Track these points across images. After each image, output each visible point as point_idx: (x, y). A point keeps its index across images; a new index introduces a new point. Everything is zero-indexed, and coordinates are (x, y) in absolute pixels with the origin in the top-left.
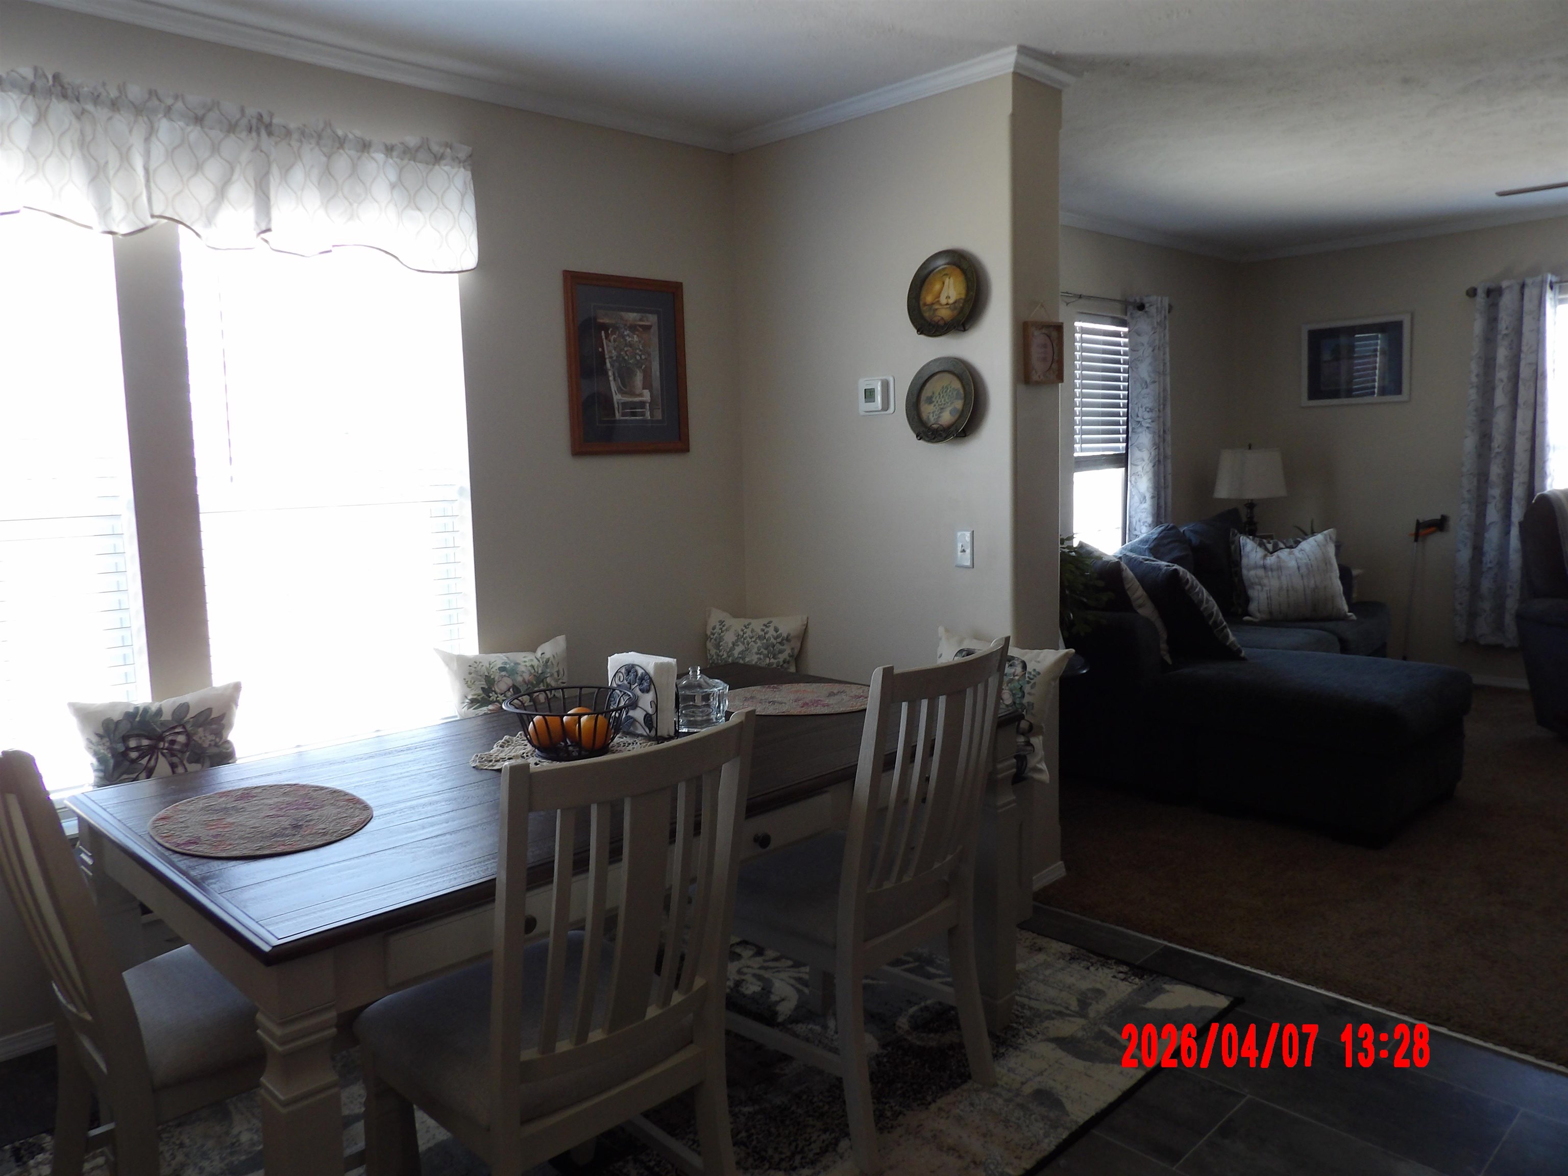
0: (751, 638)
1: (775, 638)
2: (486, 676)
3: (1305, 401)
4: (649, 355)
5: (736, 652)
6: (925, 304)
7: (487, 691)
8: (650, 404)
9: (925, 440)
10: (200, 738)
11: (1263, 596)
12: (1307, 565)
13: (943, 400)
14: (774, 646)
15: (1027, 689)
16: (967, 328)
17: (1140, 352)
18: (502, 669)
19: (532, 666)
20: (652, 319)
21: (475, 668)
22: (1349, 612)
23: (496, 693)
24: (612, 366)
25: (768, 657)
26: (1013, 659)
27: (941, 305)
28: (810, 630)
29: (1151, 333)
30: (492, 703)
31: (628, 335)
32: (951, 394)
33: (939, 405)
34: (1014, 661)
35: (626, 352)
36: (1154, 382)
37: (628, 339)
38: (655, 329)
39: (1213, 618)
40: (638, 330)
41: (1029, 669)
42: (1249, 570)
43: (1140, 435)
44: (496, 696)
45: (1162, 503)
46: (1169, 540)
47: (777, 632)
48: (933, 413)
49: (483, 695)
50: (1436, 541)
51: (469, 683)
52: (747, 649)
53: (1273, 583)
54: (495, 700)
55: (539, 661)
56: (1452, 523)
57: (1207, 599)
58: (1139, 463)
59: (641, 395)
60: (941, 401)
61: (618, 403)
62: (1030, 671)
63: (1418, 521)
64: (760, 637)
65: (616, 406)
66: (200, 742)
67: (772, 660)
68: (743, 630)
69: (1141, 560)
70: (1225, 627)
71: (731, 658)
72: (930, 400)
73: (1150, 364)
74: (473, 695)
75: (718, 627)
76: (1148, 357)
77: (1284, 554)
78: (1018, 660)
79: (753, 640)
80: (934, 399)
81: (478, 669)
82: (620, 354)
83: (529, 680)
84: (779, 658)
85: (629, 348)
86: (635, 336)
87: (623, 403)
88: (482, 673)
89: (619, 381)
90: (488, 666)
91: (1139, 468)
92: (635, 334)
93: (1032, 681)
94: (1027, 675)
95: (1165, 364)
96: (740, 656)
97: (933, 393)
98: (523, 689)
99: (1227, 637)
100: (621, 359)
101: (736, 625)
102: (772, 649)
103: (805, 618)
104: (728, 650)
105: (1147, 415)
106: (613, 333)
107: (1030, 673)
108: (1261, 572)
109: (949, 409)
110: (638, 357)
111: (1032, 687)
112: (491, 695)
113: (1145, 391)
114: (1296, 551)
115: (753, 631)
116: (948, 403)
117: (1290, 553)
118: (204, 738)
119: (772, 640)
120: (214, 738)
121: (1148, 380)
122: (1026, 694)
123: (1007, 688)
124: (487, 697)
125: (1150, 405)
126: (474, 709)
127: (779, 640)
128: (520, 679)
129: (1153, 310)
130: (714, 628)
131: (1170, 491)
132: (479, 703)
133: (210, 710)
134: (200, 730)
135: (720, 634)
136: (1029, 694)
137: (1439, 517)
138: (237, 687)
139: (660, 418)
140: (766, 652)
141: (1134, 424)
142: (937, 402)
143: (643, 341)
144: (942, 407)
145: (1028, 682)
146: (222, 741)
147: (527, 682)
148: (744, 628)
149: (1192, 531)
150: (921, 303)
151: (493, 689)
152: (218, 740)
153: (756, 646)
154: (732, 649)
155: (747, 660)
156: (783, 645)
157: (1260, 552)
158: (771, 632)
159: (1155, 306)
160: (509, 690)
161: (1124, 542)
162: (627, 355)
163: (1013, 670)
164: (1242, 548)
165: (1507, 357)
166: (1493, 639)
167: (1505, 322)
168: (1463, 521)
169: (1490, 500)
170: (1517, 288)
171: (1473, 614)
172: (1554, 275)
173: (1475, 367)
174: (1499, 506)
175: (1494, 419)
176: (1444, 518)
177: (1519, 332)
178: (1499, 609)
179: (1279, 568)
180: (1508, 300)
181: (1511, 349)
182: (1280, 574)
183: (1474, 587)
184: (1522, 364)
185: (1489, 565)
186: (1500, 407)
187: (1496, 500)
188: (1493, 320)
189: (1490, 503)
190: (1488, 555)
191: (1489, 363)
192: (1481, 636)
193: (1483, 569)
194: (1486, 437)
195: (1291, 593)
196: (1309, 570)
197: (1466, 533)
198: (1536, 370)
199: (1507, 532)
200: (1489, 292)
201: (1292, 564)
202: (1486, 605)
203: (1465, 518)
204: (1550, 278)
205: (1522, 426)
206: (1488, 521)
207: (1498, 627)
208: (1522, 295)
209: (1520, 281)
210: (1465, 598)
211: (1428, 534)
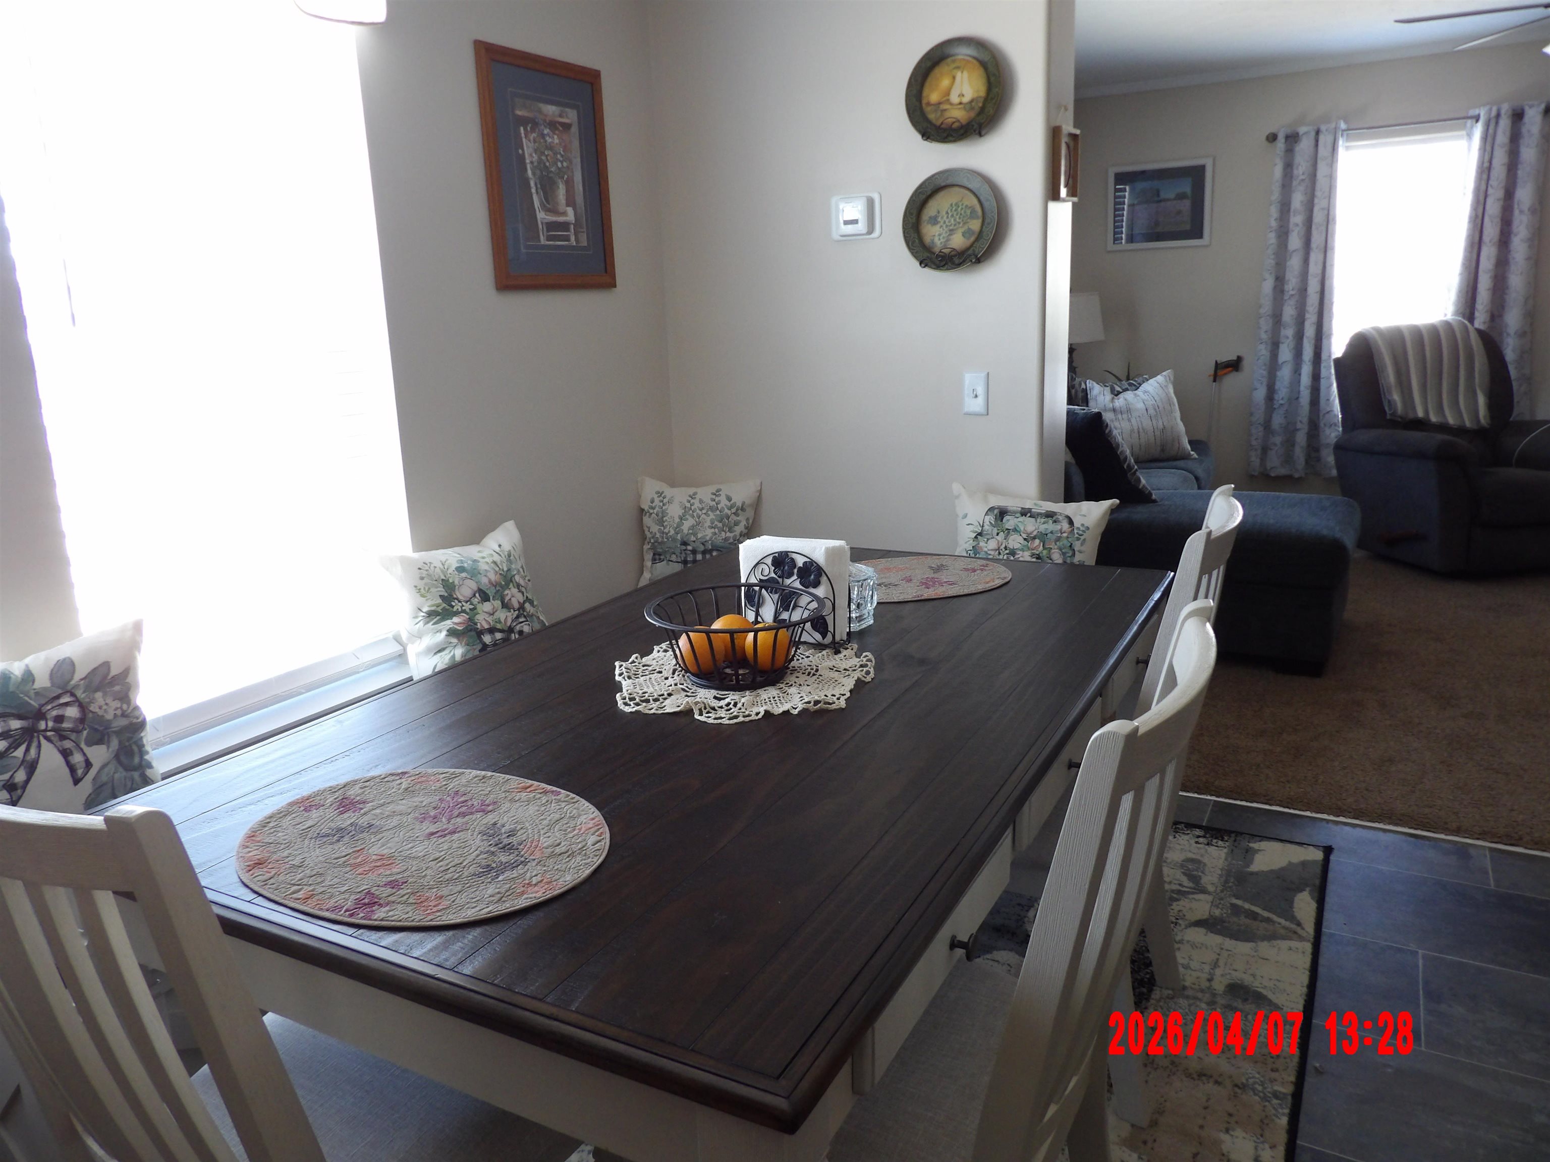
0: (701, 510)
1: (730, 508)
2: (443, 580)
3: (1126, 245)
4: (571, 162)
5: (687, 525)
6: (928, 104)
7: (448, 598)
8: (575, 225)
9: (931, 267)
10: (100, 708)
12: (1152, 405)
13: (952, 220)
14: (728, 517)
15: (1077, 546)
16: (983, 133)
18: (460, 569)
19: (495, 563)
20: (571, 116)
21: (427, 570)
22: (1191, 450)
23: (460, 602)
24: (534, 174)
25: (723, 531)
26: (1056, 515)
27: (951, 104)
28: (764, 495)
30: (456, 614)
31: (548, 135)
32: (962, 212)
33: (947, 226)
34: (1057, 516)
35: (547, 156)
37: (549, 140)
38: (575, 129)
40: (557, 129)
41: (1077, 524)
44: (460, 604)
47: (730, 501)
48: (940, 235)
49: (445, 605)
50: (1232, 380)
51: (422, 590)
52: (698, 524)
54: (460, 610)
55: (500, 555)
56: (1246, 364)
57: (1121, 442)
59: (564, 214)
60: (949, 222)
61: (542, 223)
62: (1079, 526)
63: (1216, 362)
64: (712, 509)
65: (540, 226)
66: (100, 713)
67: (728, 534)
68: (689, 502)
70: (1136, 470)
71: (679, 535)
72: (934, 221)
74: (429, 606)
75: (657, 500)
77: (1129, 395)
78: (1061, 515)
79: (704, 511)
80: (939, 219)
81: (431, 572)
82: (541, 159)
83: (496, 582)
84: (735, 531)
85: (550, 153)
86: (556, 137)
87: (547, 223)
88: (437, 577)
89: (542, 194)
90: (442, 567)
92: (554, 134)
93: (1082, 538)
94: (1076, 531)
96: (691, 531)
97: (939, 212)
98: (491, 592)
99: (1139, 480)
100: (542, 166)
101: (678, 497)
102: (727, 521)
103: (758, 483)
104: (675, 526)
106: (533, 130)
107: (1078, 529)
108: (1114, 415)
109: (960, 231)
110: (559, 164)
111: (1082, 544)
112: (453, 604)
114: (1139, 392)
115: (701, 501)
116: (959, 223)
117: (1136, 395)
118: (105, 707)
119: (726, 511)
120: (119, 705)
122: (1076, 552)
123: (1056, 547)
124: (448, 607)
126: (433, 625)
127: (734, 510)
128: (485, 580)
130: (652, 502)
132: (439, 616)
133: (106, 665)
134: (99, 695)
135: (662, 508)
136: (1080, 552)
137: (1235, 358)
138: (137, 627)
139: (585, 244)
140: (720, 525)
142: (945, 222)
143: (563, 144)
144: (951, 228)
145: (1078, 539)
146: (131, 708)
147: (494, 583)
148: (690, 499)
150: (924, 101)
151: (455, 596)
152: (125, 707)
153: (708, 519)
154: (680, 525)
155: (699, 536)
156: (738, 516)
157: (1108, 394)
158: (724, 502)
160: (474, 595)
162: (548, 160)
163: (1059, 527)
164: (1088, 392)
165: (1302, 202)
166: (1283, 471)
167: (1301, 167)
168: (1260, 361)
169: (1282, 340)
170: (1313, 134)
171: (1265, 450)
172: (1346, 122)
173: (1274, 212)
174: (1292, 345)
175: (1288, 263)
176: (1239, 359)
177: (1313, 176)
178: (1290, 443)
179: (1129, 410)
180: (1304, 146)
181: (1306, 194)
182: (1130, 416)
183: (1267, 425)
184: (1316, 209)
185: (1281, 402)
186: (1294, 251)
187: (1289, 340)
188: (1289, 166)
189: (1283, 343)
190: (1280, 392)
191: (1285, 208)
192: (1272, 468)
193: (1275, 406)
194: (1280, 280)
195: (1142, 435)
196: (1156, 412)
197: (1262, 371)
198: (1328, 215)
199: (1297, 371)
200: (1287, 137)
201: (1140, 406)
202: (1278, 440)
203: (1262, 358)
204: (1343, 126)
205: (1314, 268)
206: (1280, 361)
207: (1288, 458)
208: (1317, 141)
209: (1316, 128)
210: (1260, 434)
211: (1226, 374)
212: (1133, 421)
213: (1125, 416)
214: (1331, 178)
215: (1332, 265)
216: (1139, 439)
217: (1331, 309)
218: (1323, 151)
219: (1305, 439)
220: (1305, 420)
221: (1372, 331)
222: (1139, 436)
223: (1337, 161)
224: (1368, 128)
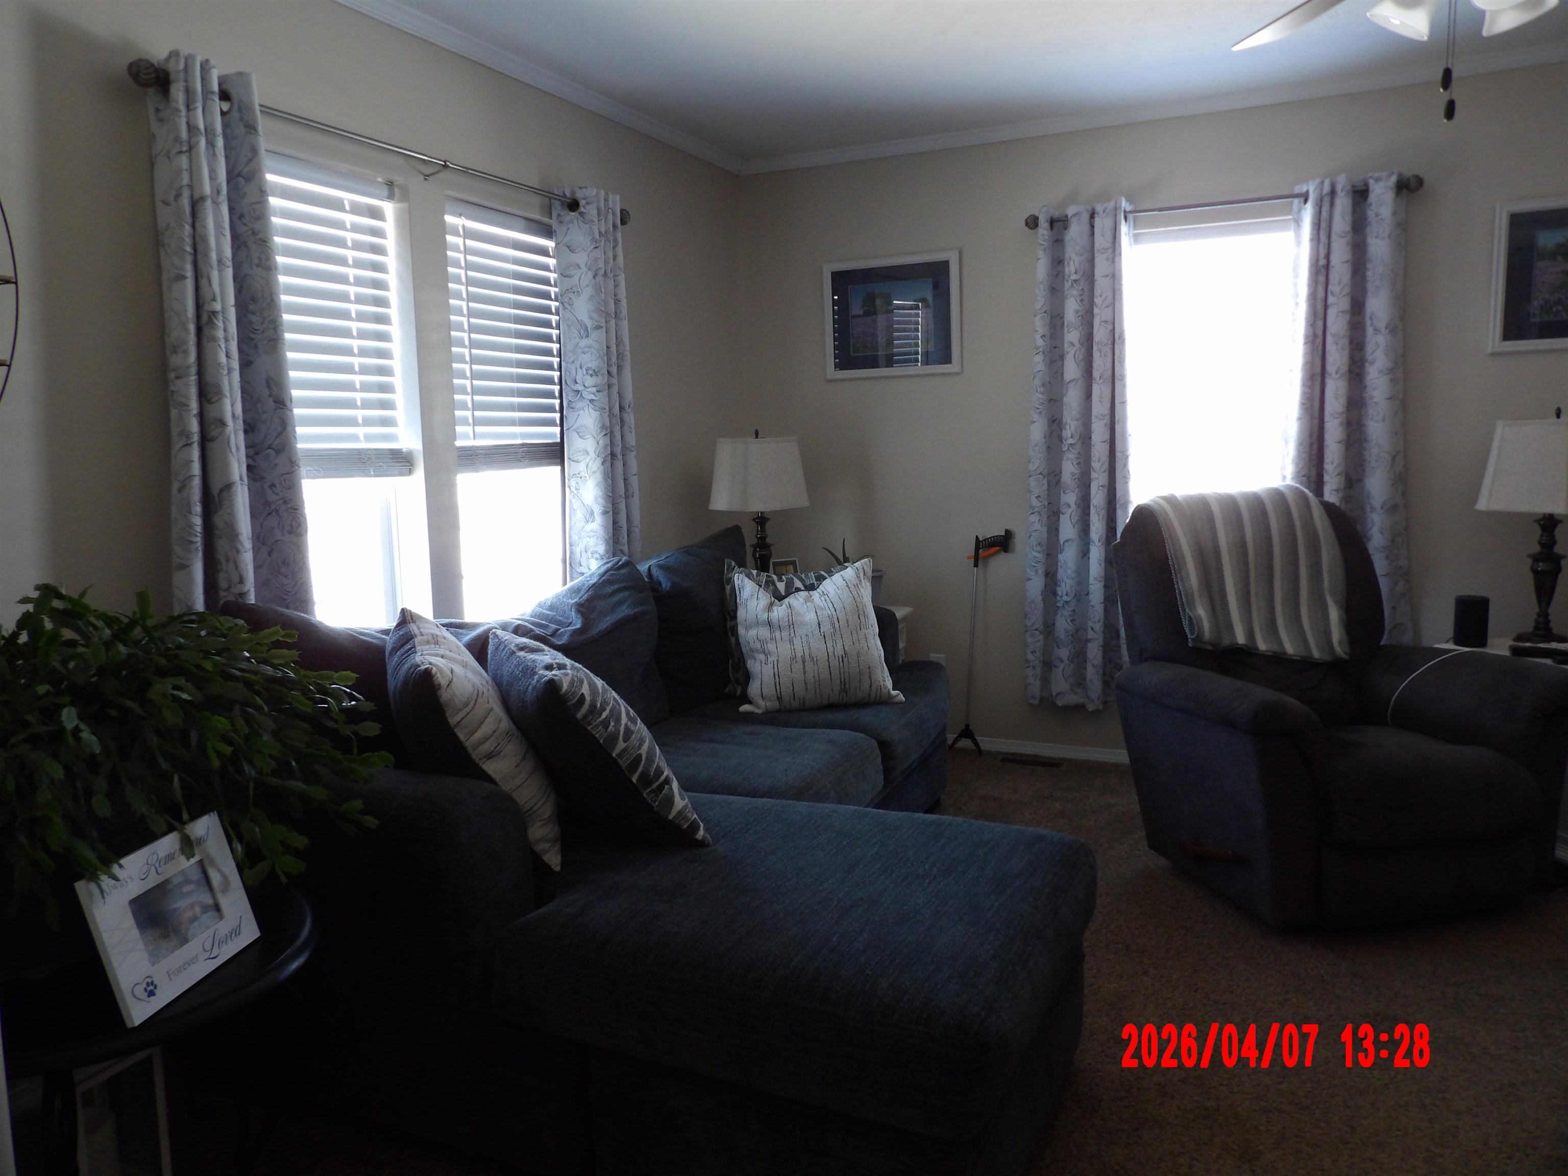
3: (831, 371)
11: (768, 671)
12: (831, 617)
17: (575, 280)
22: (893, 690)
29: (590, 249)
36: (598, 327)
39: (640, 769)
42: (747, 628)
43: (581, 412)
45: (623, 521)
46: (616, 587)
50: (1000, 564)
53: (781, 650)
56: (1019, 541)
57: (627, 729)
58: (580, 458)
63: (977, 538)
69: (512, 647)
73: (591, 298)
76: (587, 286)
77: (797, 601)
91: (582, 466)
95: (617, 302)
99: (670, 801)
105: (590, 381)
108: (764, 632)
113: (584, 342)
114: (815, 594)
117: (808, 600)
121: (589, 323)
125: (593, 365)
129: (591, 211)
131: (636, 503)
137: (1002, 533)
141: (571, 394)
149: (660, 567)
157: (764, 598)
159: (594, 205)
161: (565, 583)
164: (738, 593)
165: (1077, 312)
166: (1072, 699)
167: (1073, 264)
168: (1032, 539)
169: (1063, 509)
170: (1086, 217)
171: (1048, 665)
172: (1130, 200)
173: (1040, 325)
174: (1076, 518)
175: (1065, 399)
176: (1009, 535)
177: (1090, 278)
178: (1079, 657)
179: (791, 625)
180: (1076, 232)
181: (1082, 300)
182: (793, 635)
183: (1048, 629)
184: (1097, 322)
185: (1065, 598)
186: (1071, 381)
187: (1071, 510)
188: (1058, 262)
189: (1063, 514)
190: (1063, 585)
191: (1056, 322)
192: (1058, 694)
193: (1058, 604)
194: (1055, 423)
195: (809, 665)
196: (834, 627)
197: (1037, 555)
198: (1113, 331)
199: (1085, 553)
200: (1052, 222)
201: (810, 617)
202: (1064, 653)
203: (1034, 534)
204: (1125, 205)
205: (1099, 407)
206: (1062, 538)
207: (1080, 682)
208: (1092, 226)
209: (1089, 208)
210: (1038, 644)
211: (990, 556)
212: (797, 641)
213: (785, 634)
214: (1115, 277)
215: (1124, 403)
216: (805, 673)
217: (1125, 465)
218: (1101, 241)
219: (1100, 653)
220: (1099, 627)
221: (1162, 502)
222: (804, 668)
223: (1120, 254)
224: (1160, 210)
